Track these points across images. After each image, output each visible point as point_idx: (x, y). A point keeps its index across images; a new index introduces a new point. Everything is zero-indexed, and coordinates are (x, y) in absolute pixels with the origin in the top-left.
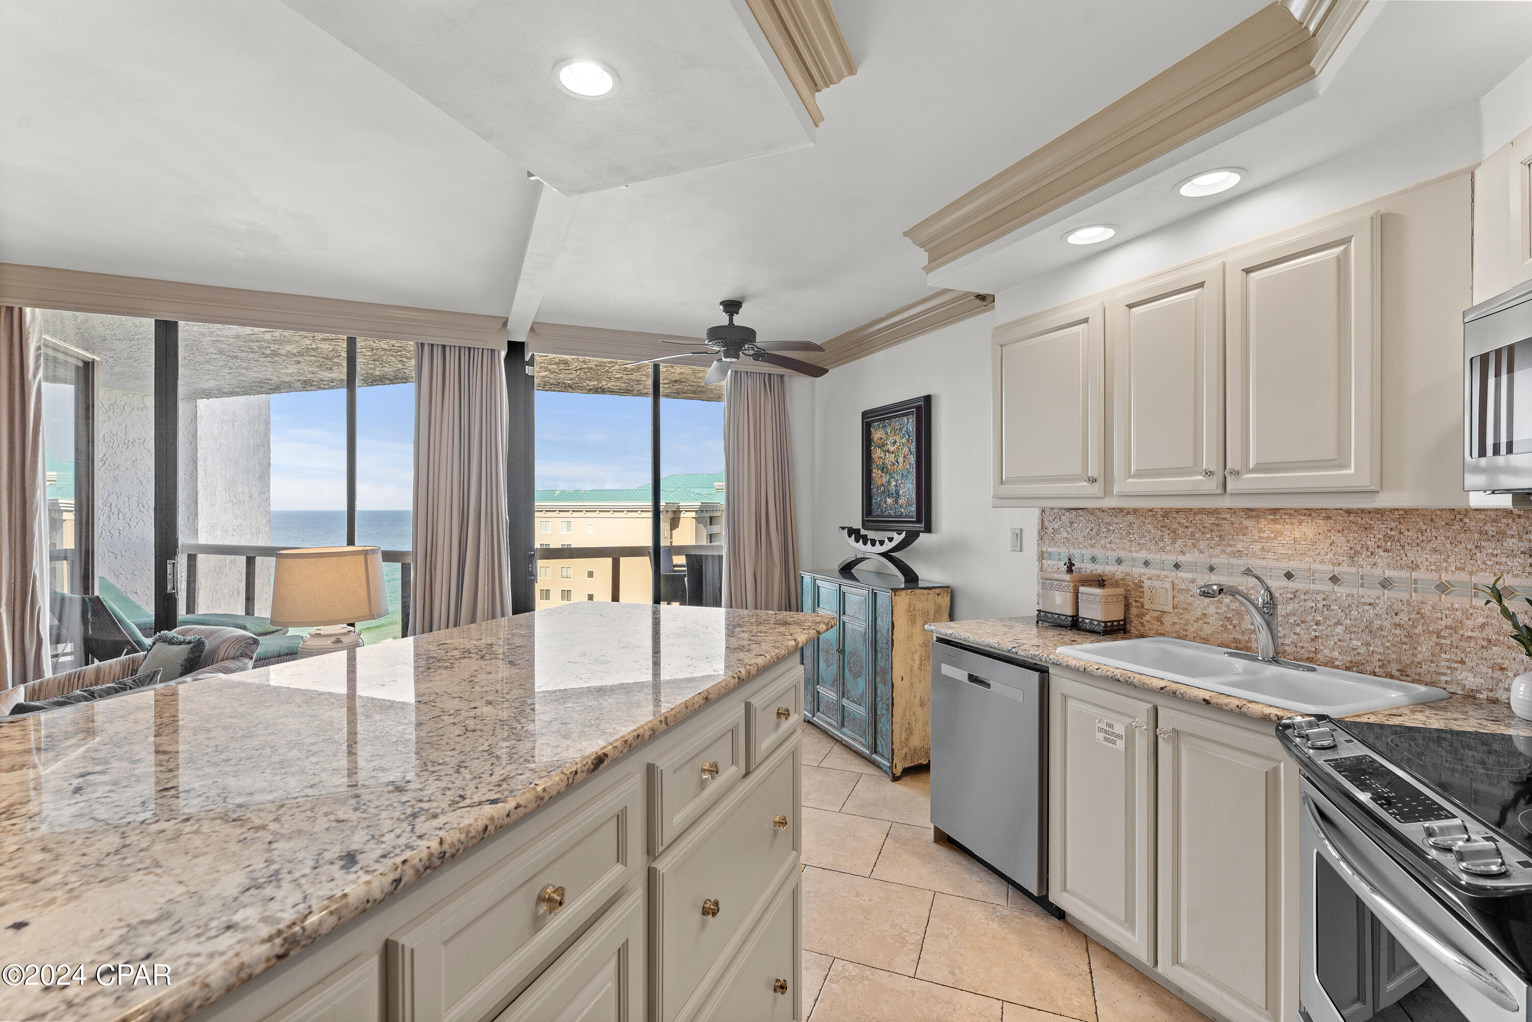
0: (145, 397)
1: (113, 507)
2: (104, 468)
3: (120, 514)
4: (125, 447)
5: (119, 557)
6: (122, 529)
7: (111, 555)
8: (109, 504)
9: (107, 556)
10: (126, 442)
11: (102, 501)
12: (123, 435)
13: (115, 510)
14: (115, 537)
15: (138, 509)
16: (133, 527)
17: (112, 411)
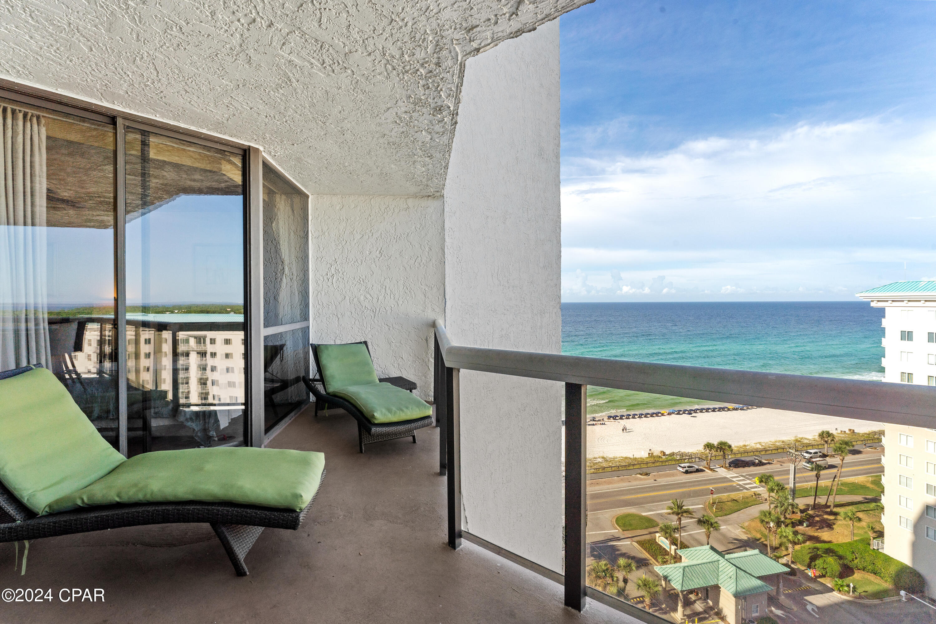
0: (408, 200)
1: (387, 289)
2: (381, 258)
3: (392, 294)
4: (395, 241)
5: (391, 329)
6: (393, 306)
7: (386, 326)
8: (384, 287)
9: (383, 328)
10: (395, 237)
11: (380, 284)
12: (393, 232)
13: (388, 292)
14: (388, 312)
15: (403, 290)
16: (400, 305)
17: (386, 213)
